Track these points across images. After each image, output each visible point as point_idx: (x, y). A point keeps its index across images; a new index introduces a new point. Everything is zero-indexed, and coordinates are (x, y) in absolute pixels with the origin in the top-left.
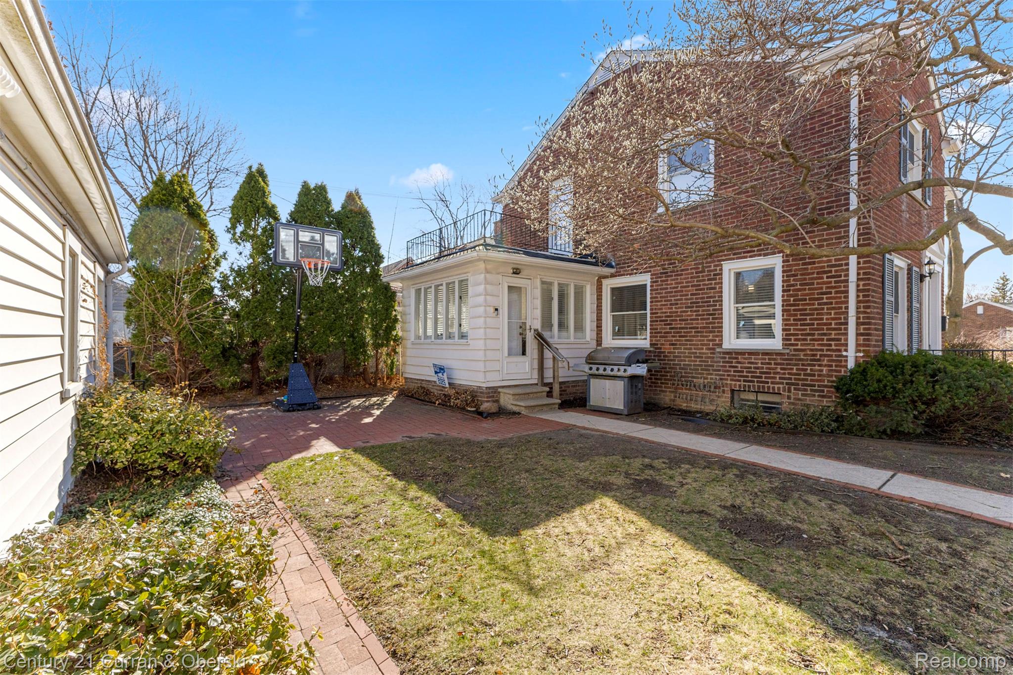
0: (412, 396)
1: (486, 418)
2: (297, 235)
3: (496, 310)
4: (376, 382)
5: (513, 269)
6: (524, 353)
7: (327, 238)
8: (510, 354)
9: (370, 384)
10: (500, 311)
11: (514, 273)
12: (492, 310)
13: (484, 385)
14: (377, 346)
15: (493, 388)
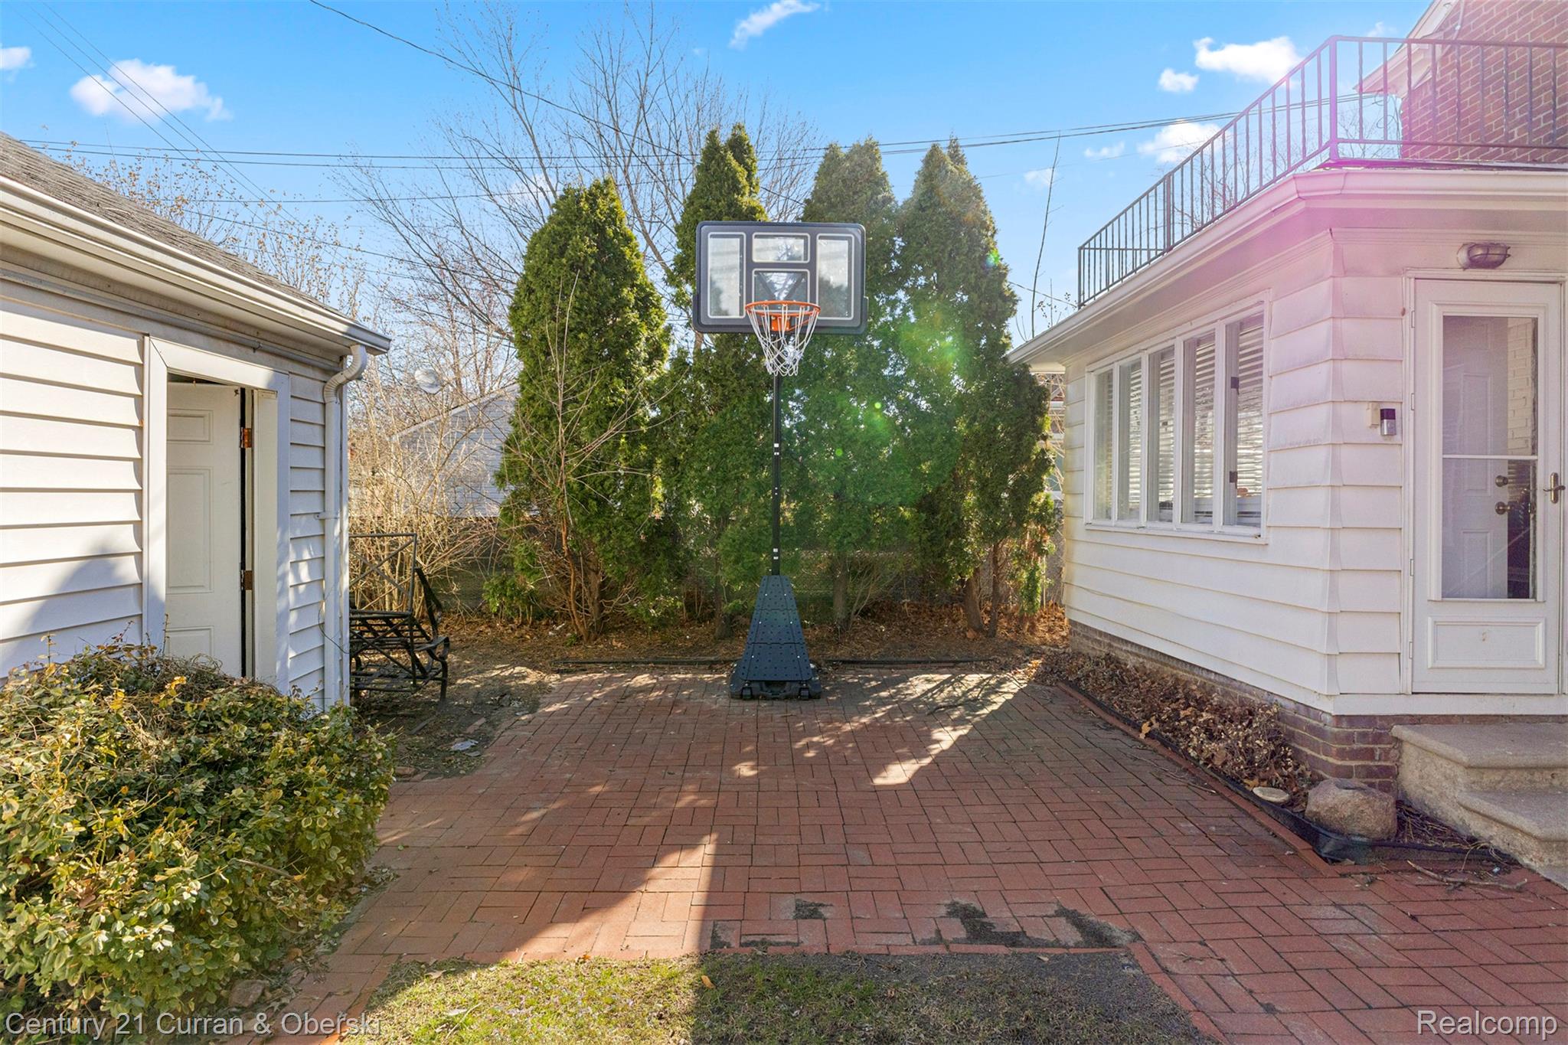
0: (1075, 685)
1: (1333, 859)
2: (747, 250)
3: (1388, 414)
4: (994, 622)
5: (1471, 247)
6: (1519, 587)
7: (823, 246)
8: (1450, 591)
9: (979, 630)
10: (1406, 418)
11: (1474, 263)
12: (1368, 415)
13: (1330, 708)
14: (993, 534)
15: (1370, 720)
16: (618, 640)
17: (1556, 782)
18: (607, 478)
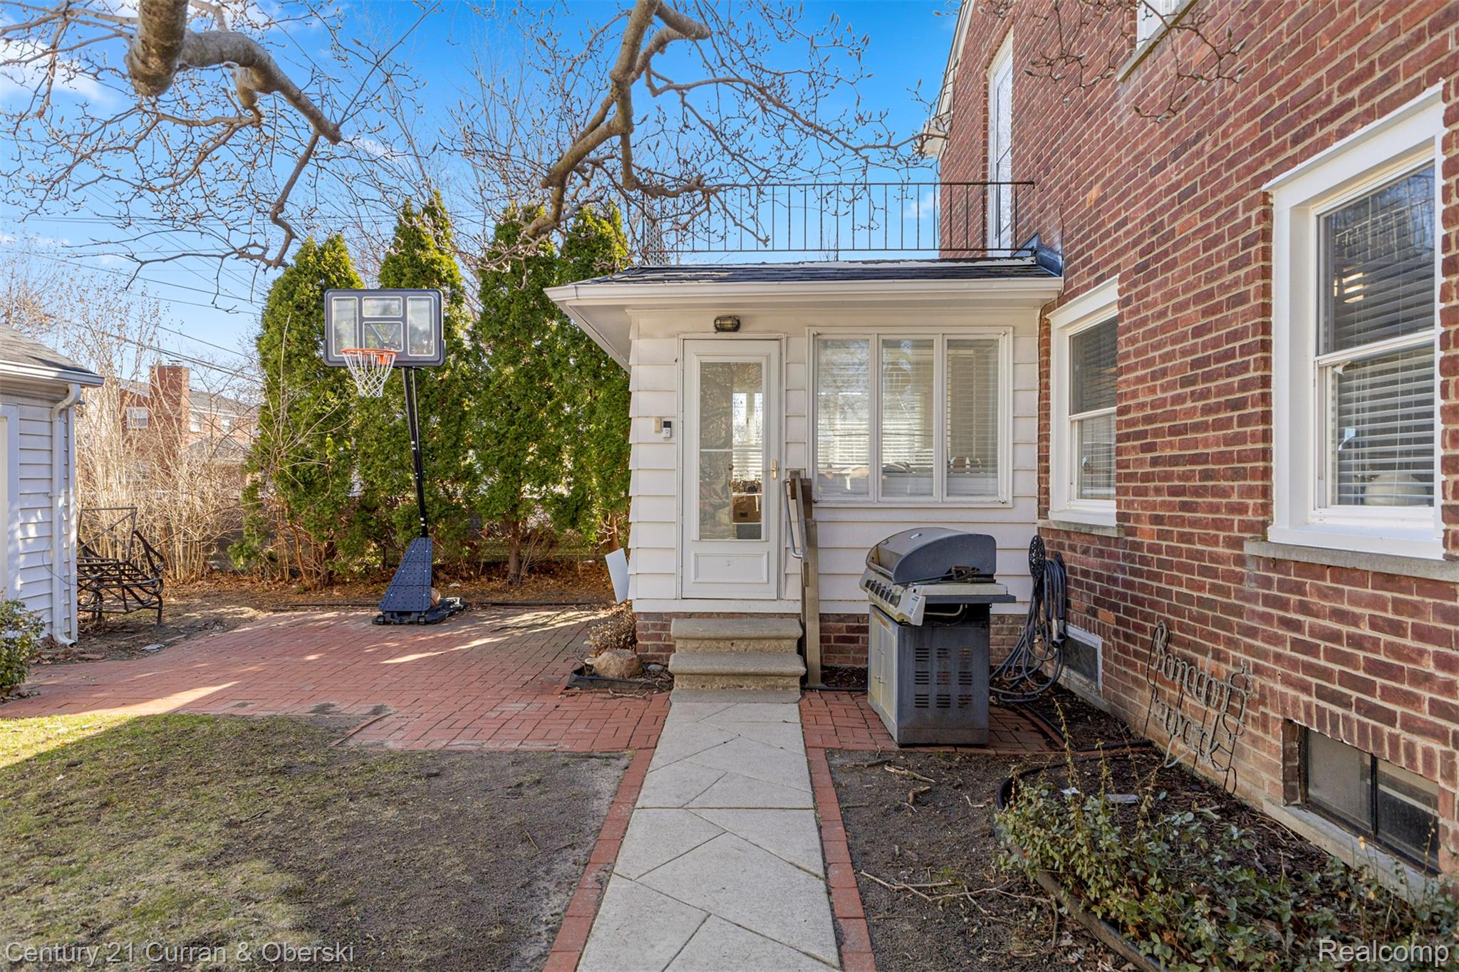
2: (359, 309)
3: (668, 424)
5: (717, 319)
7: (412, 305)
8: (705, 534)
10: (678, 427)
11: (720, 329)
12: (654, 425)
15: (659, 615)
16: (339, 591)
17: (734, 648)
18: (313, 467)
